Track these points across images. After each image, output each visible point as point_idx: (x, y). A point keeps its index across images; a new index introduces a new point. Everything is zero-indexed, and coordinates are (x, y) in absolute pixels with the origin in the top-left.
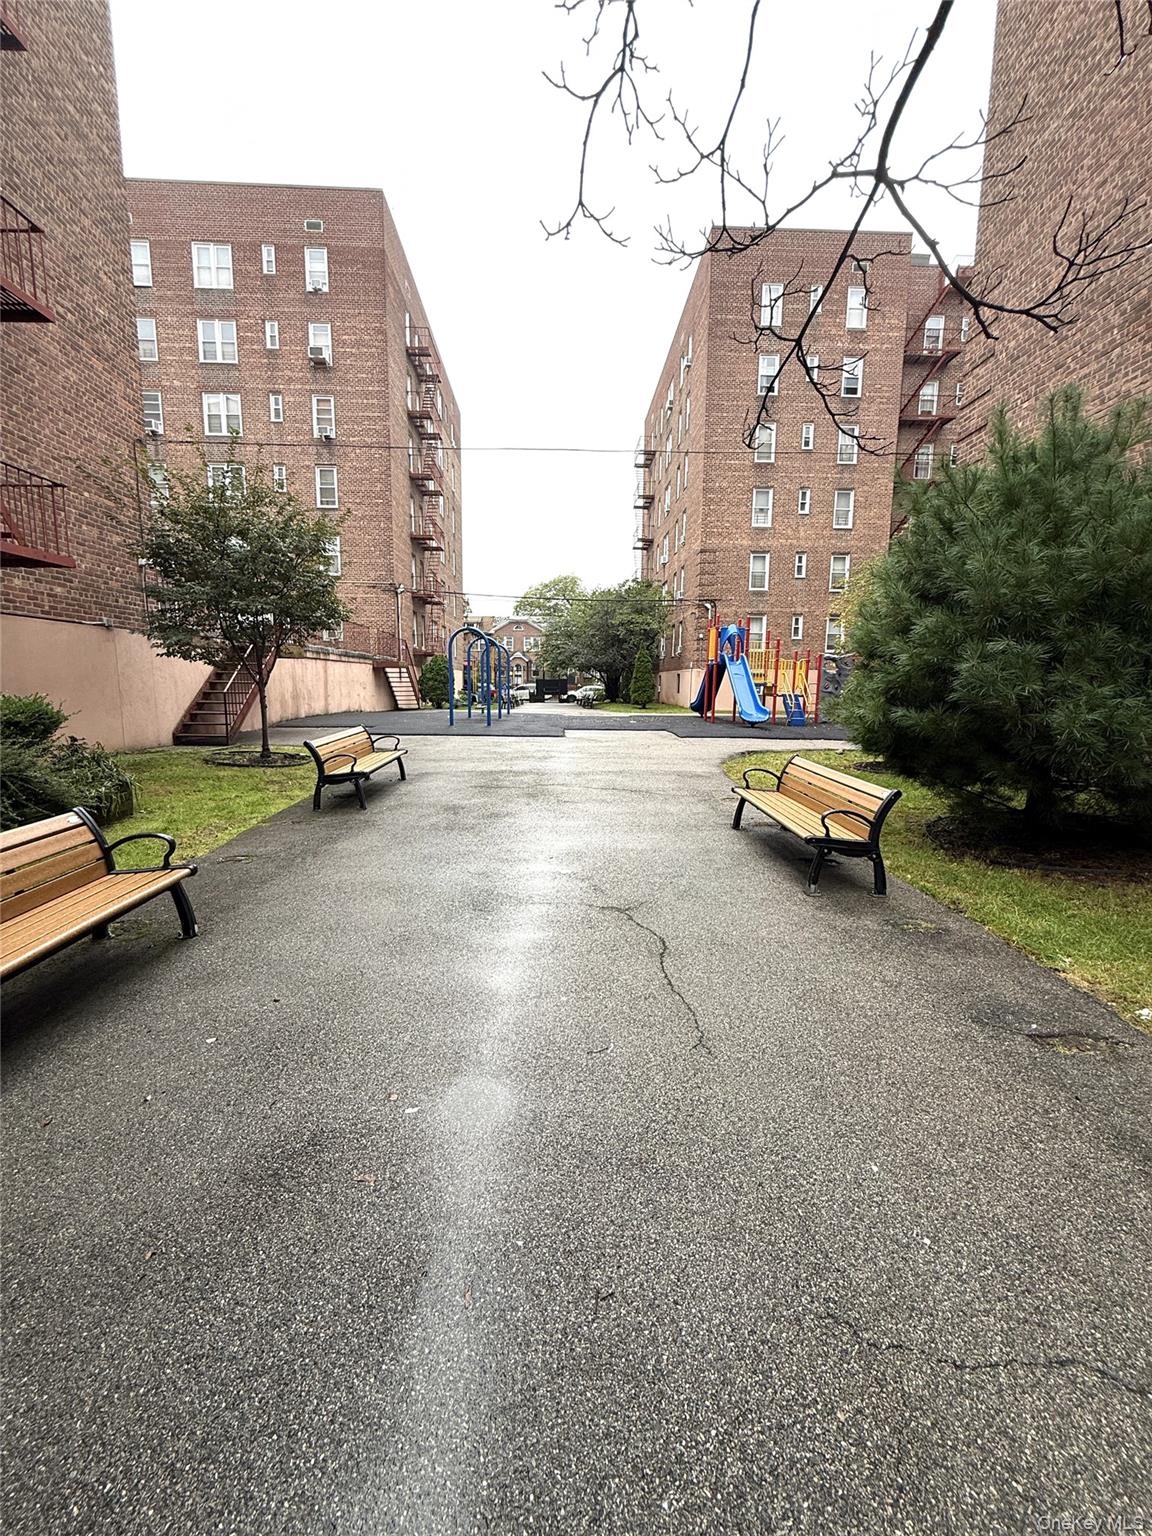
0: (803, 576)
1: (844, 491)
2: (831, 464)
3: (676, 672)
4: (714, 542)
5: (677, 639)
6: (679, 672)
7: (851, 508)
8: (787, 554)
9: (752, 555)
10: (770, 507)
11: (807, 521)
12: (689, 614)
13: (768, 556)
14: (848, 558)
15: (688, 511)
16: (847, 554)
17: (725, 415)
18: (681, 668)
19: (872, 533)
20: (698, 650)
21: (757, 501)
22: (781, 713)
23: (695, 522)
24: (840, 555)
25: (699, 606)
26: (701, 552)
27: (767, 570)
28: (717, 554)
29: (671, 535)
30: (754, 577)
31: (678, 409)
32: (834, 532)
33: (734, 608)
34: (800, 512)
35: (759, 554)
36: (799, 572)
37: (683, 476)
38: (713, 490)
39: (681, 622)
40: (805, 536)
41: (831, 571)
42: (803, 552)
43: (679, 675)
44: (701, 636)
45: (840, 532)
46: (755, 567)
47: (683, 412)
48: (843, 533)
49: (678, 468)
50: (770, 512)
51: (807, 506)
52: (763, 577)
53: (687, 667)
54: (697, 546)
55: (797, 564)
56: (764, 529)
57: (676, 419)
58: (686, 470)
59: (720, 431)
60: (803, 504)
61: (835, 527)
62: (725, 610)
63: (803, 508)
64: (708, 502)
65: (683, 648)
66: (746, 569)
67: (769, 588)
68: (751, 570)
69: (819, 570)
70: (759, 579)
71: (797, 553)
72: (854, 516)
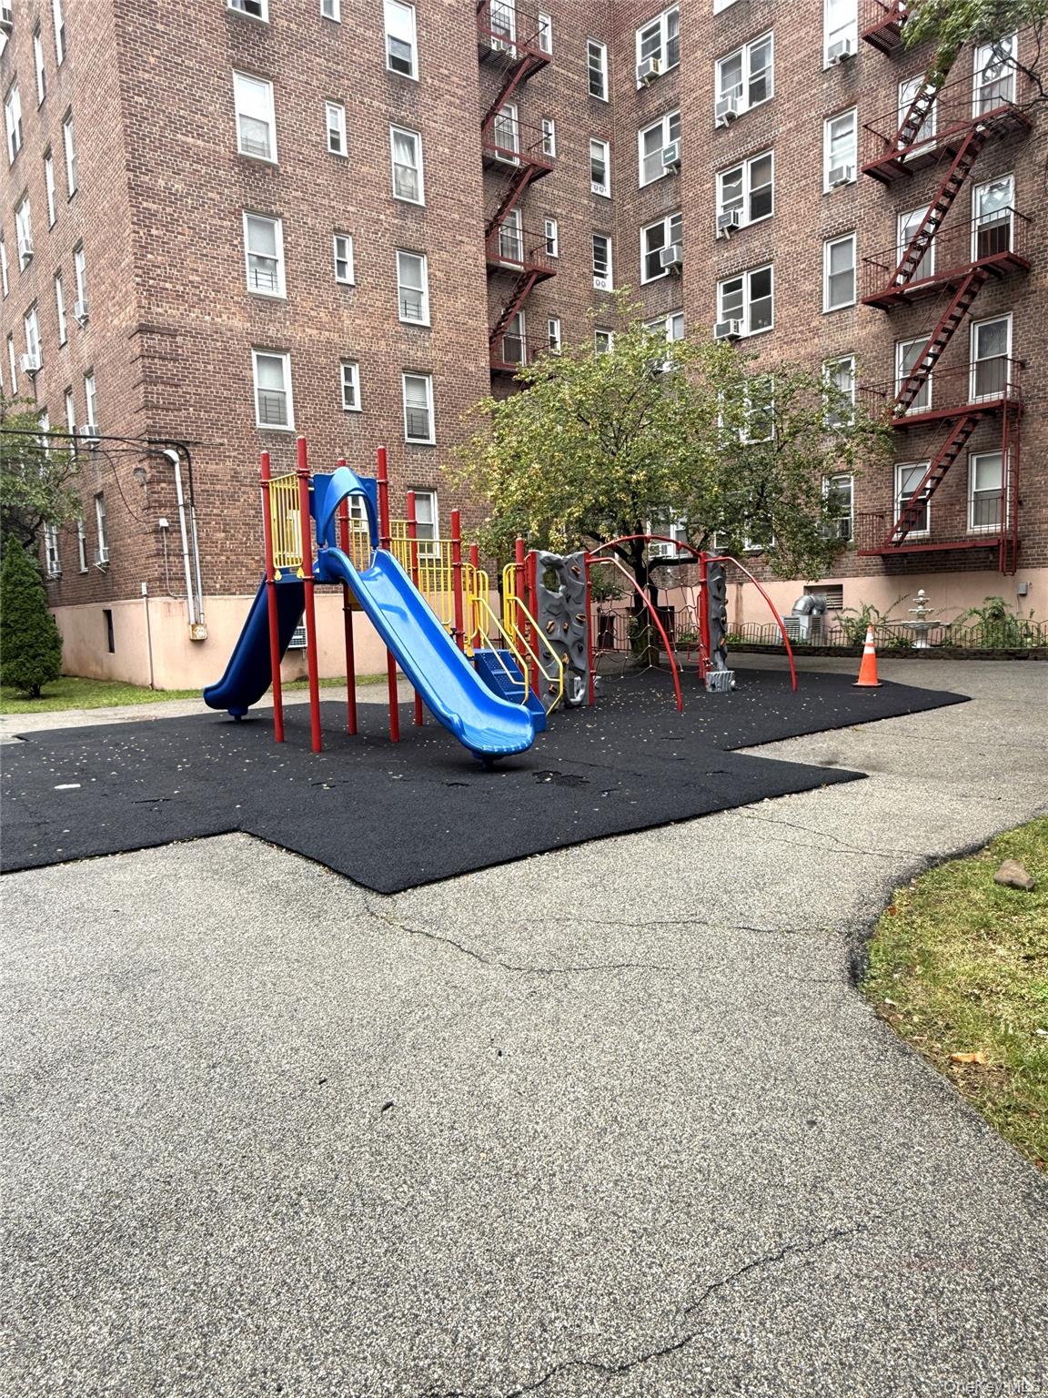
0: (357, 407)
1: (412, 253)
2: (383, 195)
3: (96, 609)
4: (167, 313)
5: (91, 531)
6: (109, 606)
7: (425, 288)
8: (323, 360)
9: (254, 354)
10: (280, 255)
11: (352, 298)
12: (127, 473)
13: (286, 360)
14: (429, 382)
15: (92, 244)
16: (428, 373)
17: (160, 27)
18: (113, 597)
19: (462, 339)
20: (159, 554)
21: (253, 241)
22: (332, 683)
23: (114, 264)
24: (418, 374)
25: (150, 455)
26: (139, 331)
27: (288, 389)
28: (179, 339)
29: (44, 306)
30: (264, 401)
31: (28, 23)
32: (401, 329)
33: (229, 463)
34: (338, 279)
35: (271, 351)
36: (350, 399)
37: (61, 172)
38: (150, 193)
39: (99, 496)
40: (352, 329)
41: (405, 406)
42: (353, 361)
43: (108, 613)
44: (164, 523)
45: (411, 331)
46: (264, 380)
47: (45, 26)
48: (416, 332)
49: (47, 156)
50: (281, 267)
51: (349, 270)
52: (281, 403)
53: (135, 594)
54: (127, 318)
55: (343, 383)
56: (273, 302)
57: (27, 49)
58: (70, 156)
59: (152, 60)
60: (342, 264)
61: (402, 319)
62: (212, 467)
63: (342, 272)
64: (144, 220)
65: (113, 553)
66: (244, 382)
67: (297, 427)
68: (256, 386)
69: (382, 399)
70: (273, 406)
71: (343, 360)
72: (431, 305)
